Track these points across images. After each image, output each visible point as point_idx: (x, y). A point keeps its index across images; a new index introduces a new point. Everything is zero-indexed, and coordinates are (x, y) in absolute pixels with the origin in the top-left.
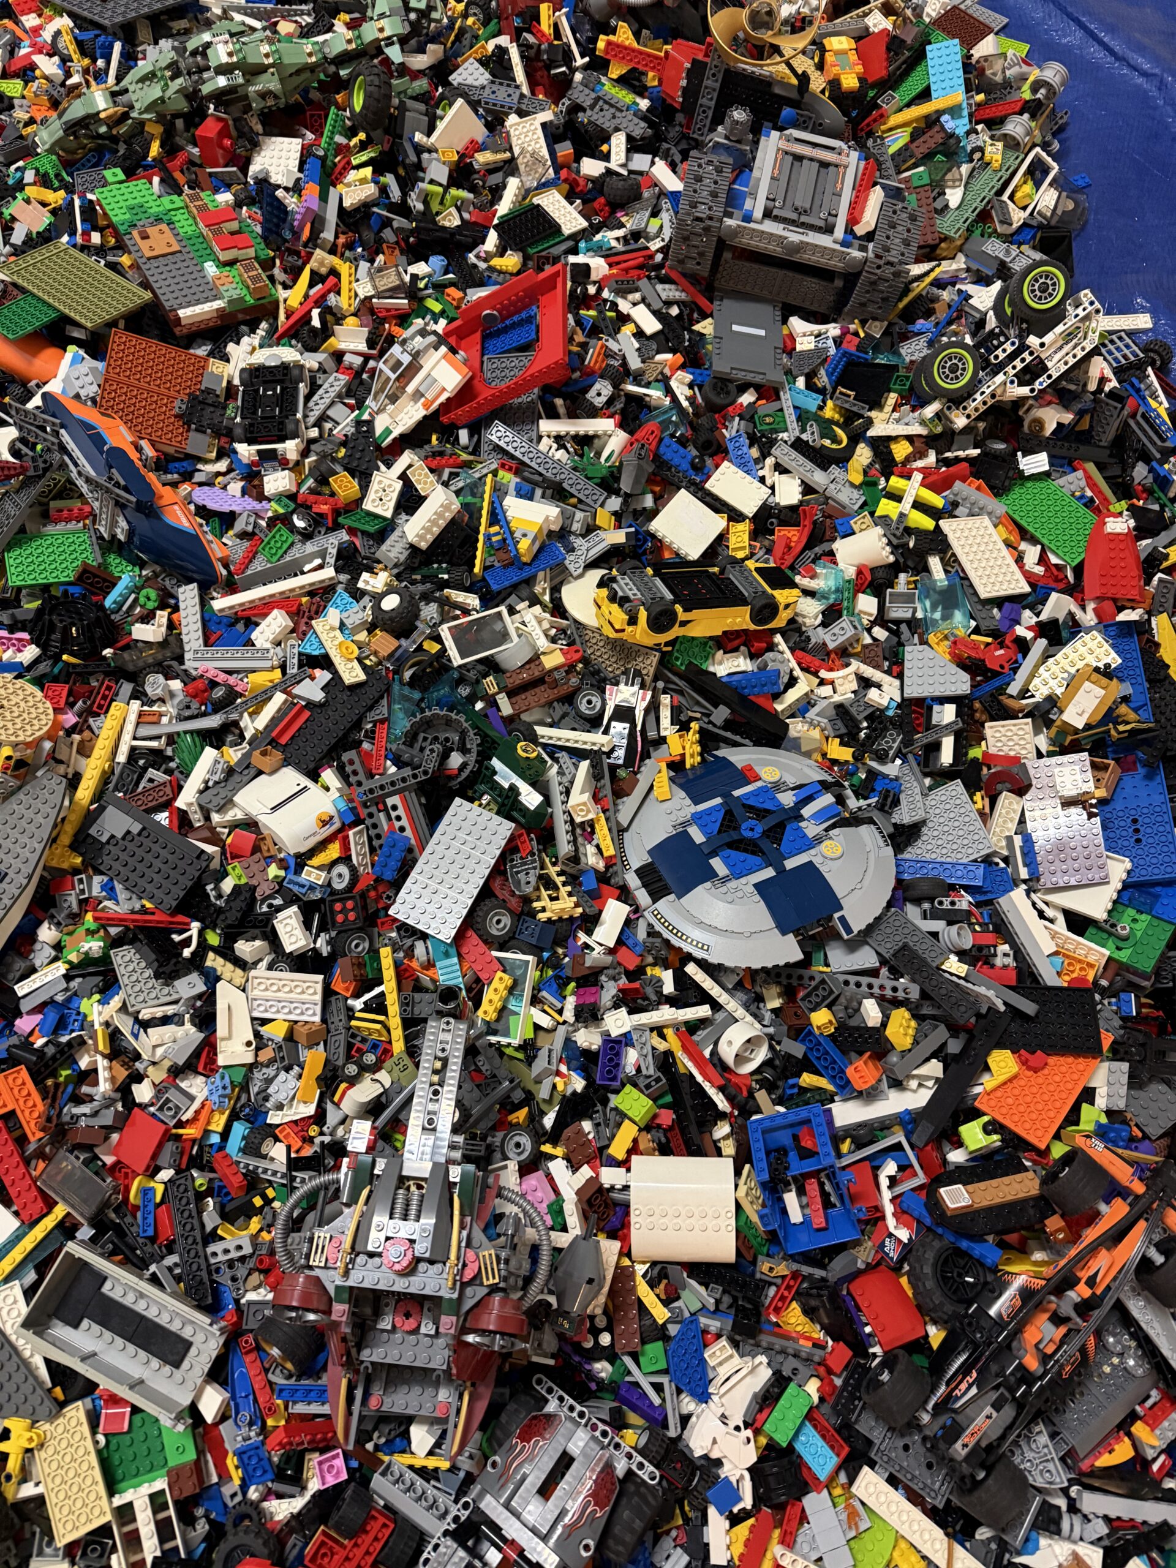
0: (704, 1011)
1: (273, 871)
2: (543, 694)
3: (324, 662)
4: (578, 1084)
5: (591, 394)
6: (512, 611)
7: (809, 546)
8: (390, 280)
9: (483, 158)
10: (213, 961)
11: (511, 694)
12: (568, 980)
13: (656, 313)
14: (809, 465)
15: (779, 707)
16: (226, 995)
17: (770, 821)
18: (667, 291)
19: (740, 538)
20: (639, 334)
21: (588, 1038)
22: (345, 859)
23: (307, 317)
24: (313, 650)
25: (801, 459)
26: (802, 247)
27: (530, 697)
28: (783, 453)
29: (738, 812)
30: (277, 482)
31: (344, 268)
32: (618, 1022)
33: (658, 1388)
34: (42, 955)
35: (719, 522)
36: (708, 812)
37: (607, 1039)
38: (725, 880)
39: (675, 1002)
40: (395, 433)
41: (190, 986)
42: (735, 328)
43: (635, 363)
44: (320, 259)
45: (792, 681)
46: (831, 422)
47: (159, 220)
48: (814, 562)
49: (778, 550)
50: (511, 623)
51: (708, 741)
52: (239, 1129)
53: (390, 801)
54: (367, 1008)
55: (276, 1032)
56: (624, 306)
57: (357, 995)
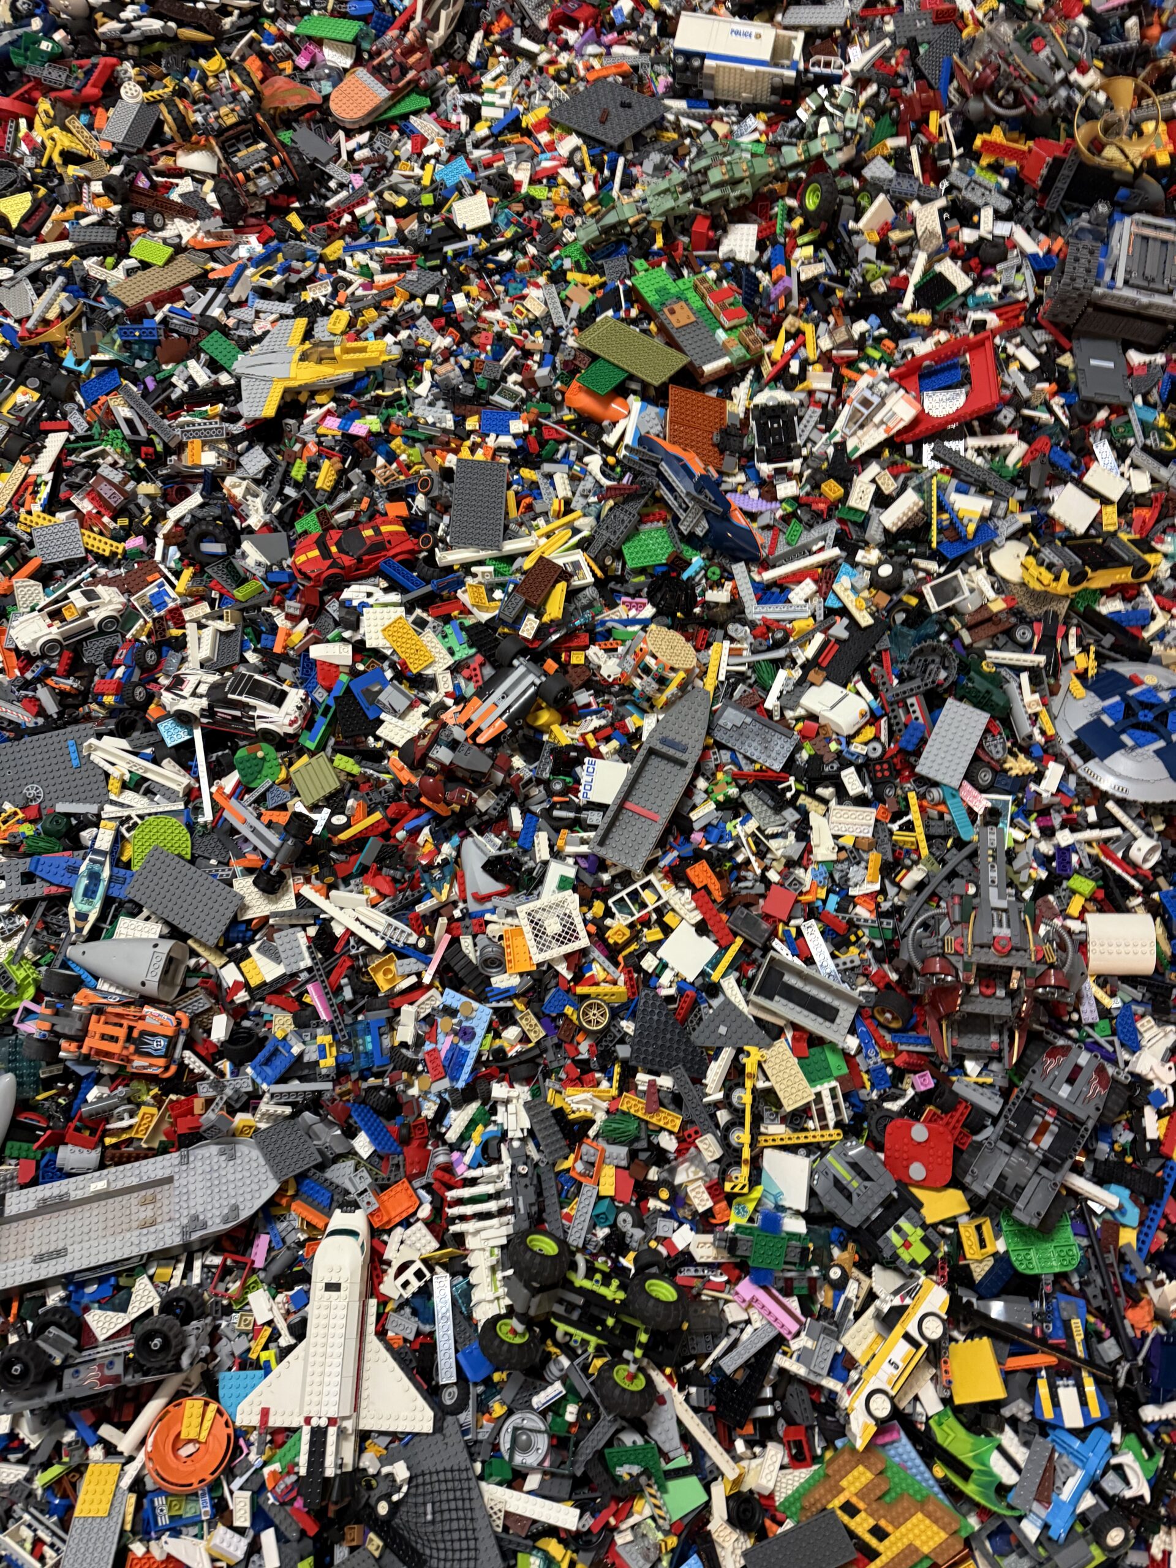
0: (1117, 831)
1: (833, 746)
2: (991, 629)
3: (844, 612)
4: (1043, 874)
5: (1000, 417)
6: (964, 572)
7: (1158, 521)
8: (841, 336)
9: (895, 236)
10: (803, 800)
11: (970, 628)
12: (1030, 813)
13: (1034, 352)
14: (1156, 464)
15: (1146, 635)
16: (815, 819)
17: (1157, 711)
18: (1040, 336)
19: (1111, 519)
20: (1023, 369)
21: (1046, 848)
22: (877, 738)
23: (787, 366)
24: (832, 603)
25: (1150, 460)
26: (1150, 305)
27: (979, 631)
28: (1136, 455)
29: (1134, 705)
30: (786, 489)
31: (808, 329)
32: (1065, 838)
33: (1112, 1043)
34: (699, 797)
35: (1094, 506)
36: (1112, 706)
37: (1058, 847)
38: (1133, 749)
39: (1098, 825)
40: (862, 450)
41: (791, 815)
42: (1093, 362)
43: (1025, 392)
44: (790, 323)
45: (1153, 617)
46: (1164, 429)
47: (679, 299)
48: (1164, 532)
49: (1137, 524)
50: (963, 580)
51: (1100, 658)
52: (834, 900)
53: (909, 701)
54: (901, 828)
55: (848, 842)
56: (1011, 349)
57: (893, 821)
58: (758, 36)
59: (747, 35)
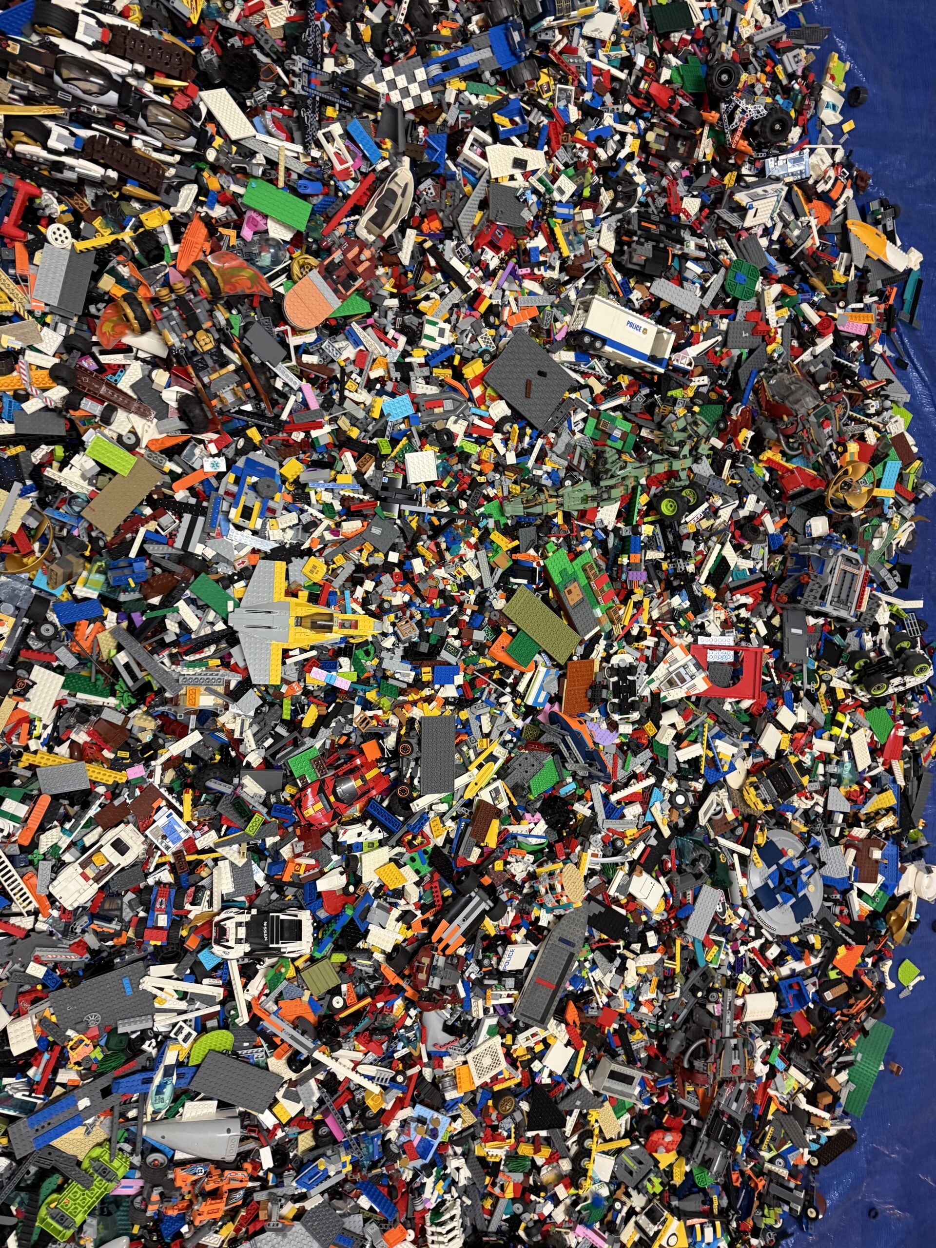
1: (644, 918)
3: (654, 825)
8: (665, 608)
16: (629, 963)
24: (649, 818)
29: (782, 871)
35: (780, 736)
36: (773, 872)
38: (781, 904)
40: (669, 700)
41: (618, 962)
54: (669, 958)
58: (645, 331)
59: (637, 328)
